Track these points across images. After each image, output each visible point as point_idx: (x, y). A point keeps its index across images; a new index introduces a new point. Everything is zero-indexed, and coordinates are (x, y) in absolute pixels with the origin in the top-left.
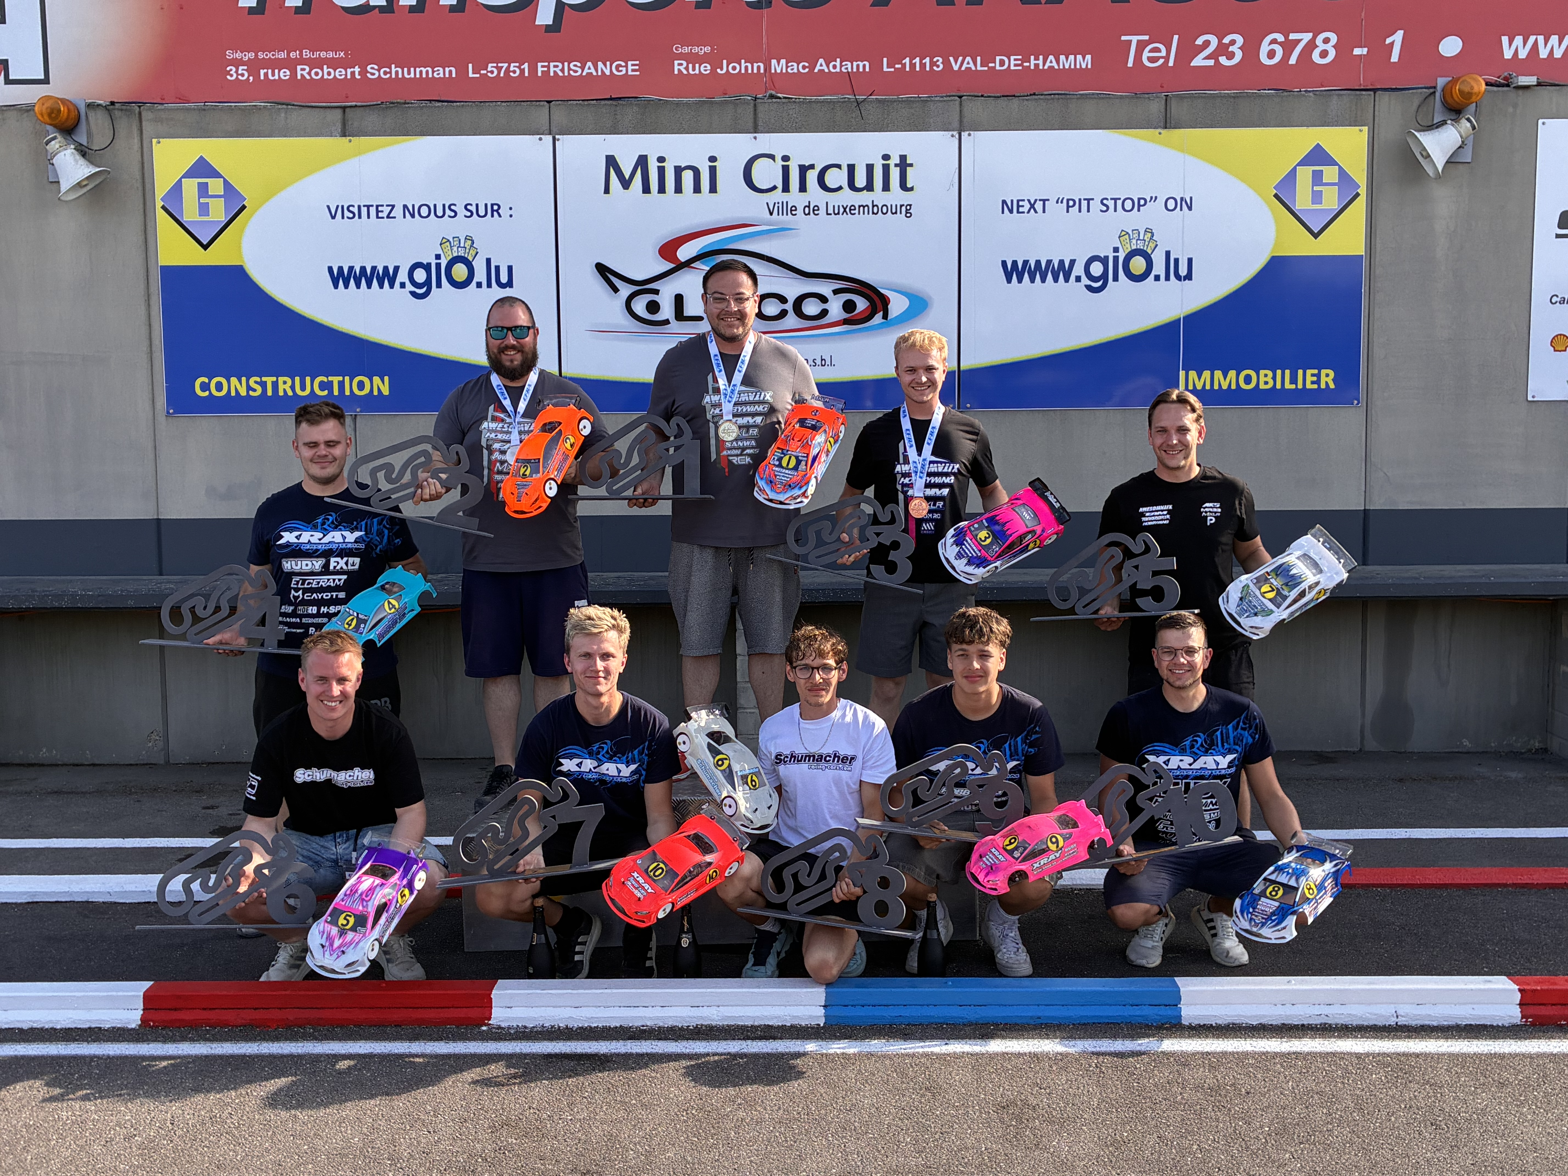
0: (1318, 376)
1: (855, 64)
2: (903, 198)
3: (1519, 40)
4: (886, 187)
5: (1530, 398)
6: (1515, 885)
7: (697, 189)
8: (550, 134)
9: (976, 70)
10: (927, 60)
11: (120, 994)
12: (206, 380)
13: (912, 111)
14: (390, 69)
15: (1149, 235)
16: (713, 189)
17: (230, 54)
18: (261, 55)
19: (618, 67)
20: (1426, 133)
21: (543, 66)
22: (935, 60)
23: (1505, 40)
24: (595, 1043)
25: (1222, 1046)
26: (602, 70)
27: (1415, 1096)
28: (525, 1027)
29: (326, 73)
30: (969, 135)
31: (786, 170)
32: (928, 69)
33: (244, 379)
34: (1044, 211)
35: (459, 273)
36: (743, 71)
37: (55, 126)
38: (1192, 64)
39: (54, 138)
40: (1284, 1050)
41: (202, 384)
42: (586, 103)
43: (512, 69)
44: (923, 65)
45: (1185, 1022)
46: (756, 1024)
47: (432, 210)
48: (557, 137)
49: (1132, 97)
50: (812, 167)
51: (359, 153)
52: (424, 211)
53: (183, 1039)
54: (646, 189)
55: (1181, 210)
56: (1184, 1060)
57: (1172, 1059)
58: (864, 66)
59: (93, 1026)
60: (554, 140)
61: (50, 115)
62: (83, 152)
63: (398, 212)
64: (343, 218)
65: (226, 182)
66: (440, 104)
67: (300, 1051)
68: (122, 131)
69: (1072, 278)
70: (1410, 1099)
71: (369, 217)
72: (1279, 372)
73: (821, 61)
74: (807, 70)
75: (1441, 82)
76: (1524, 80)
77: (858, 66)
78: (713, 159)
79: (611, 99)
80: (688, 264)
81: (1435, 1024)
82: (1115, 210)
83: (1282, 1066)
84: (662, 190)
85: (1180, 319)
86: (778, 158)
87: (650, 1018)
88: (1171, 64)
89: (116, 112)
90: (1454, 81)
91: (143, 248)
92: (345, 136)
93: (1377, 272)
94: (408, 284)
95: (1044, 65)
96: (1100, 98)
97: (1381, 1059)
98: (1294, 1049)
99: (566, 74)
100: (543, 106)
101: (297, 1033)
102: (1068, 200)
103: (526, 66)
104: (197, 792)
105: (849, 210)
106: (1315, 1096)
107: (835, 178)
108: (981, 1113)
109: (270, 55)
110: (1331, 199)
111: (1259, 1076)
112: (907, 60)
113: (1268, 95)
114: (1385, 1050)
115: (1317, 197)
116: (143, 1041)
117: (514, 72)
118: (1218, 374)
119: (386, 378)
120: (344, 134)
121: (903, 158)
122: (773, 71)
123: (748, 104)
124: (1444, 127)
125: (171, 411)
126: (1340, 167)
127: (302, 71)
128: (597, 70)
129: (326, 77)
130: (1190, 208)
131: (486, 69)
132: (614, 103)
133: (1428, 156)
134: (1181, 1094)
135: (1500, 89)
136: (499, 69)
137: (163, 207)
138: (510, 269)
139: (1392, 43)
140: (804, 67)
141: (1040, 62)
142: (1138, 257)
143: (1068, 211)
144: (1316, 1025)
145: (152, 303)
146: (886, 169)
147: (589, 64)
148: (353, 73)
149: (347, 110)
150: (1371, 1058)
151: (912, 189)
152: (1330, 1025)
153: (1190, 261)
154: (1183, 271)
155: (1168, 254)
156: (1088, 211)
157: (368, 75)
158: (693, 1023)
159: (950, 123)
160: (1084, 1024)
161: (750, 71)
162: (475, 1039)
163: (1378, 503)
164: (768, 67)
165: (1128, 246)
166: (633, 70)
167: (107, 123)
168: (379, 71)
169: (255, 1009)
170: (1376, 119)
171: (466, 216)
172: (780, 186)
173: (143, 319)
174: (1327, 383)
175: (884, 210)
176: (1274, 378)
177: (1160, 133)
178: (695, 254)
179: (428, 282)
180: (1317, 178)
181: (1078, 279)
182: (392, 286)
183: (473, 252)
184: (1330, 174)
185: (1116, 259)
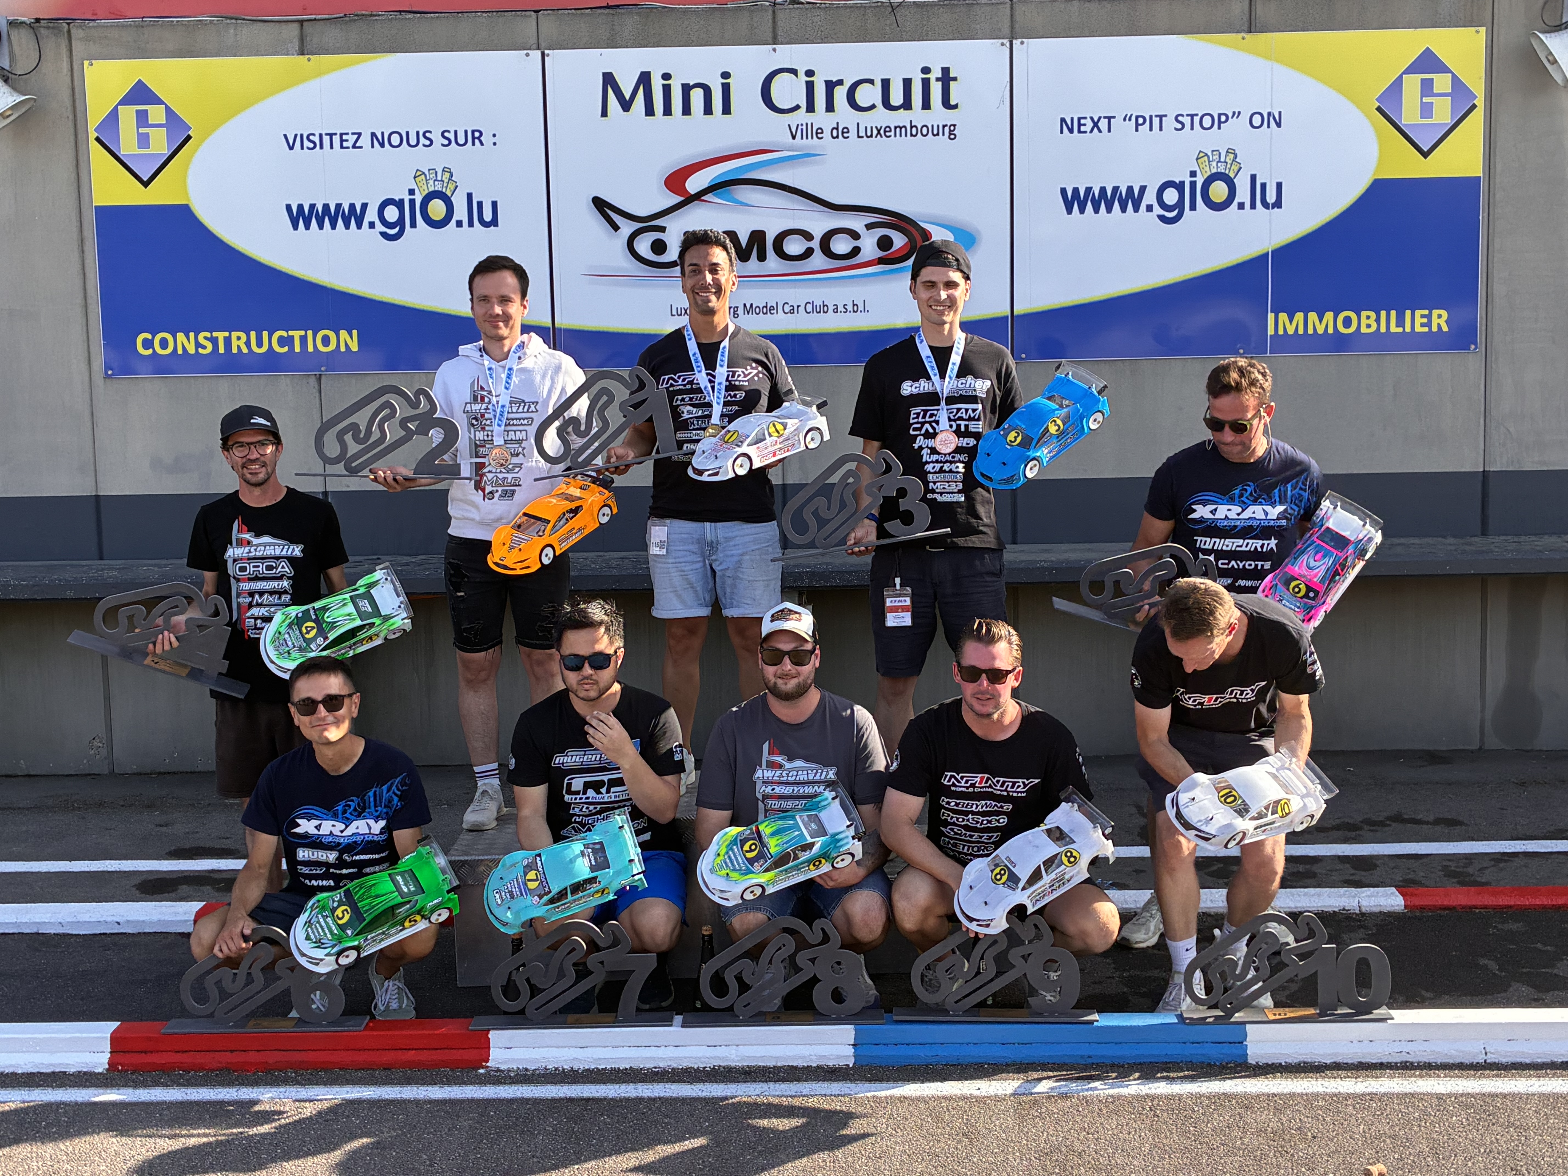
0: (1429, 317)
2: (949, 117)
4: (926, 105)
7: (708, 110)
8: (538, 49)
11: (84, 1035)
12: (149, 336)
13: (956, 16)
15: (1232, 156)
16: (727, 110)
20: (1553, 35)
24: (603, 1086)
25: (1290, 1087)
27: (1497, 1140)
28: (527, 1070)
30: (1022, 43)
31: (810, 86)
33: (192, 335)
34: (1109, 131)
35: (437, 209)
40: (1358, 1091)
41: (145, 341)
42: (579, 12)
45: (1251, 1061)
46: (779, 1064)
47: (405, 138)
48: (546, 52)
50: (840, 82)
51: (319, 74)
52: (395, 140)
53: (156, 1084)
54: (650, 111)
55: (1269, 127)
56: (1247, 1102)
57: (1234, 1102)
59: (57, 1070)
60: (543, 55)
62: (6, 77)
63: (365, 141)
64: (302, 148)
65: (168, 109)
66: (411, 16)
68: (48, 54)
69: (1143, 207)
70: (1492, 1142)
71: (332, 147)
72: (1383, 314)
78: (726, 75)
79: (608, 7)
80: (698, 196)
81: (1528, 1061)
82: (1192, 128)
83: (1354, 1108)
84: (667, 111)
85: (1268, 253)
86: (801, 73)
89: (42, 30)
91: (75, 185)
92: (303, 54)
93: (1498, 196)
94: (378, 223)
97: (1463, 1100)
98: (1369, 1090)
100: (530, 16)
101: (278, 1077)
102: (1137, 118)
104: (149, 807)
105: (883, 132)
106: (1388, 1141)
107: (868, 95)
108: (1021, 1160)
110: (1443, 112)
111: (1328, 1119)
114: (1470, 1090)
115: (1426, 110)
116: (112, 1086)
118: (1313, 316)
119: (355, 332)
120: (302, 53)
121: (946, 71)
123: (766, 10)
125: (110, 372)
126: (1454, 76)
130: (1279, 125)
132: (611, 11)
133: (1556, 62)
134: (1241, 1138)
137: (98, 140)
138: (494, 204)
142: (1219, 182)
143: (1137, 130)
144: (1396, 1063)
145: (86, 248)
146: (926, 83)
149: (305, 24)
150: (1453, 1099)
151: (955, 107)
152: (1412, 1063)
153: (1279, 186)
154: (1271, 198)
155: (1253, 178)
156: (1161, 129)
158: (709, 1065)
159: (1000, 30)
160: (1140, 1064)
162: (472, 1083)
163: (1499, 464)
165: (1207, 169)
167: (33, 44)
169: (232, 1051)
170: (1496, 18)
171: (443, 145)
172: (804, 105)
173: (77, 267)
174: (1439, 325)
175: (925, 131)
176: (1378, 320)
177: (1243, 38)
178: (706, 186)
179: (401, 221)
180: (1427, 88)
181: (1150, 208)
182: (359, 226)
183: (451, 186)
184: (1441, 82)
185: (1193, 185)
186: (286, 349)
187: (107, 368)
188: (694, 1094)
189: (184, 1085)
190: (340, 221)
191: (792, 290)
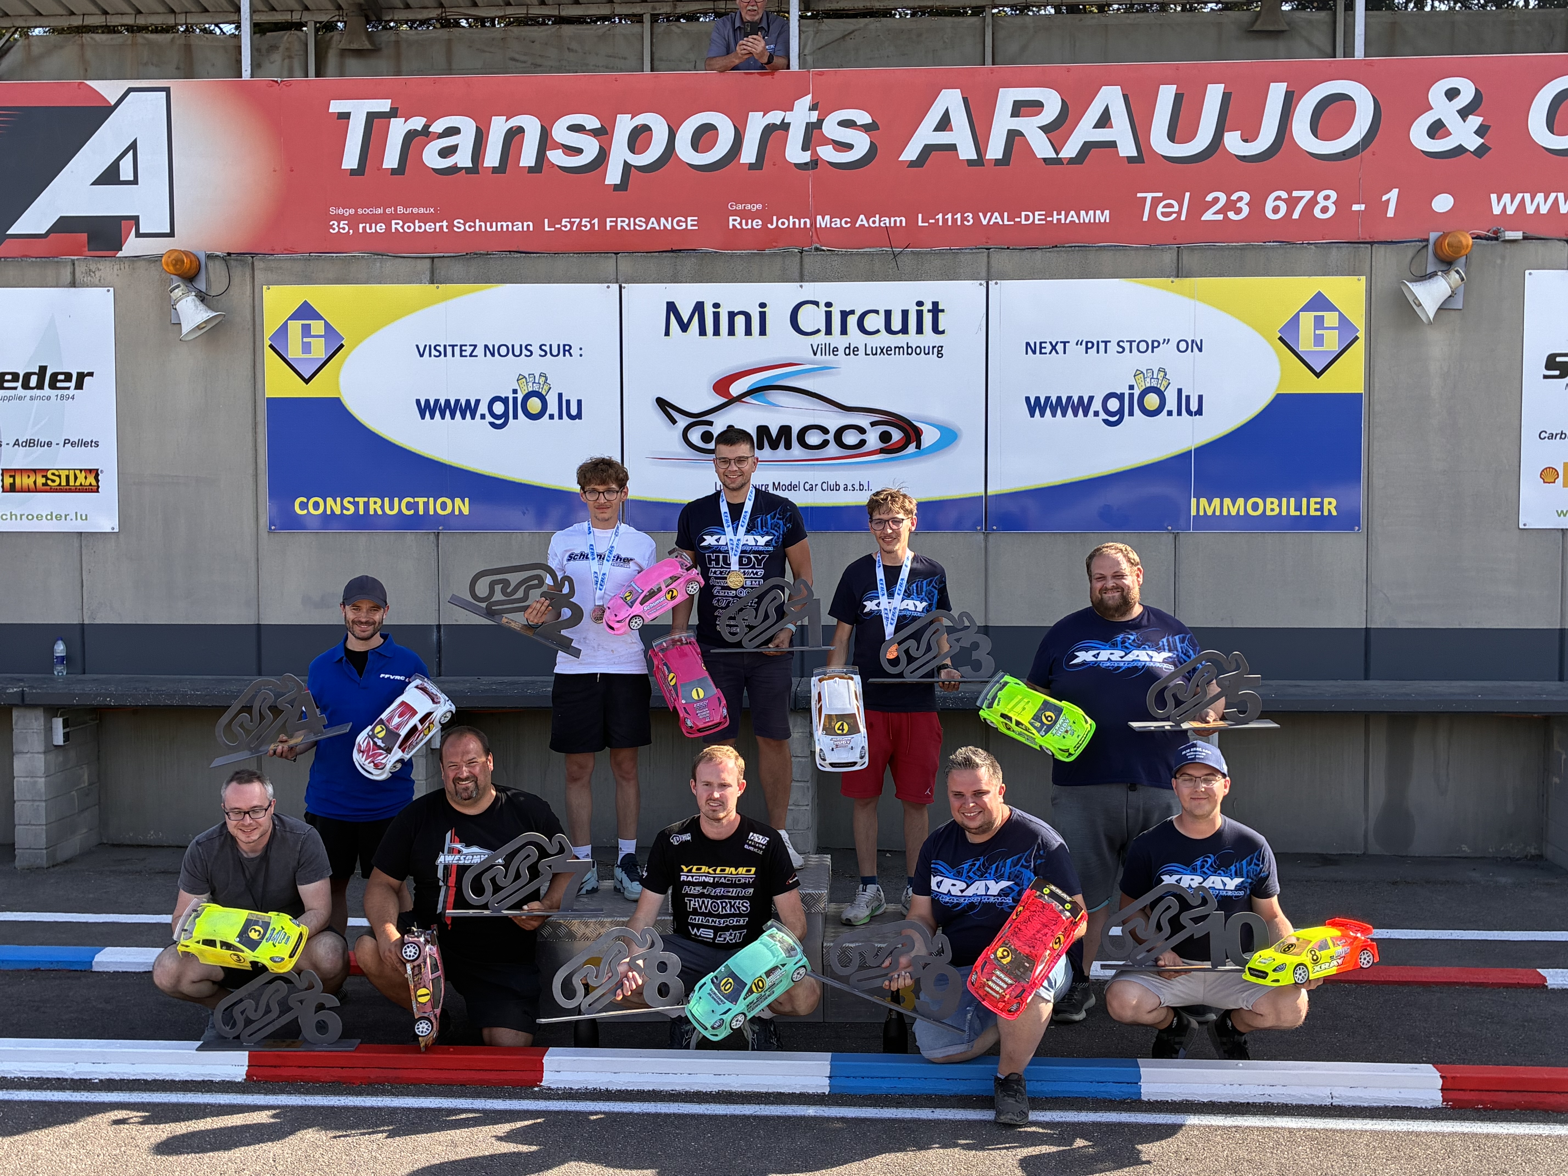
0: (1321, 503)
1: (893, 219)
2: (937, 340)
3: (1507, 197)
4: (920, 330)
5: (1521, 526)
6: (1471, 984)
7: (748, 332)
8: (617, 282)
9: (1004, 225)
10: (959, 216)
12: (305, 500)
13: (944, 262)
14: (475, 223)
15: (1162, 374)
16: (763, 332)
17: (333, 211)
18: (360, 211)
19: (678, 222)
20: (1418, 283)
21: (611, 221)
22: (966, 215)
23: (1494, 197)
24: (630, 1104)
25: (1173, 1119)
26: (664, 225)
28: (571, 1089)
29: (417, 227)
30: (996, 283)
31: (828, 315)
32: (959, 223)
33: (338, 499)
34: (1065, 353)
35: (534, 405)
36: (791, 226)
37: (178, 275)
38: (1203, 219)
39: (178, 287)
40: (1226, 1124)
41: (302, 503)
42: (649, 255)
43: (583, 223)
44: (954, 221)
45: (1142, 1100)
46: (770, 1091)
47: (510, 350)
48: (623, 285)
49: (1147, 249)
50: (852, 312)
51: (446, 298)
52: (503, 351)
53: (282, 1092)
54: (703, 332)
55: (1192, 351)
57: (1126, 1129)
58: (901, 221)
59: (206, 1079)
60: (620, 287)
61: (174, 265)
62: (202, 297)
63: (480, 351)
64: (430, 356)
65: (327, 324)
66: (519, 255)
67: (380, 1104)
68: (236, 280)
69: (1091, 413)
71: (453, 355)
72: (1284, 500)
73: (862, 217)
74: (849, 225)
75: (1433, 236)
76: (1510, 235)
77: (895, 221)
78: (763, 305)
79: (672, 251)
80: (740, 398)
81: (1366, 1105)
82: (1131, 351)
83: (1222, 1137)
84: (717, 332)
85: (1191, 451)
86: (822, 305)
87: (678, 1084)
88: (1183, 218)
89: (232, 262)
90: (1445, 235)
91: (252, 381)
92: (433, 283)
93: (1376, 408)
94: (488, 415)
95: (1066, 220)
96: (1117, 250)
98: (1235, 1123)
99: (632, 228)
100: (611, 257)
101: (377, 1089)
102: (1087, 343)
103: (596, 221)
105: (886, 351)
107: (874, 322)
109: (368, 211)
110: (1332, 342)
112: (940, 216)
113: (1272, 248)
114: (1316, 1126)
115: (1319, 340)
116: (249, 1093)
117: (586, 226)
118: (1227, 501)
119: (467, 500)
121: (935, 304)
122: (818, 226)
123: (795, 256)
124: (1435, 278)
125: (273, 528)
126: (1340, 314)
127: (396, 225)
128: (659, 225)
129: (417, 230)
130: (1200, 350)
131: (560, 224)
132: (675, 255)
133: (1420, 305)
135: (1489, 242)
136: (572, 223)
137: (271, 346)
138: (579, 402)
139: (1388, 200)
140: (846, 223)
141: (1063, 217)
142: (1152, 394)
143: (1087, 352)
144: (1260, 1103)
145: (258, 431)
146: (920, 314)
147: (653, 219)
148: (441, 227)
149: (435, 260)
151: (943, 332)
152: (1272, 1104)
153: (1200, 398)
154: (1194, 407)
155: (1180, 391)
156: (1106, 352)
157: (455, 229)
158: (715, 1089)
159: (979, 273)
161: (797, 226)
162: (528, 1098)
163: (1378, 623)
164: (814, 222)
165: (1143, 384)
166: (692, 225)
167: (224, 273)
168: (464, 225)
169: (342, 1068)
170: (1373, 268)
171: (541, 356)
172: (823, 330)
173: (250, 445)
174: (1329, 510)
175: (918, 351)
176: (1280, 506)
177: (1172, 282)
178: (745, 390)
179: (506, 414)
180: (1319, 322)
181: (1096, 414)
182: (473, 418)
183: (546, 388)
184: (1331, 319)
185: (1131, 396)
186: (412, 512)
187: (271, 524)
188: (701, 1112)
189: (303, 1093)
190: (458, 413)
191: (811, 473)
